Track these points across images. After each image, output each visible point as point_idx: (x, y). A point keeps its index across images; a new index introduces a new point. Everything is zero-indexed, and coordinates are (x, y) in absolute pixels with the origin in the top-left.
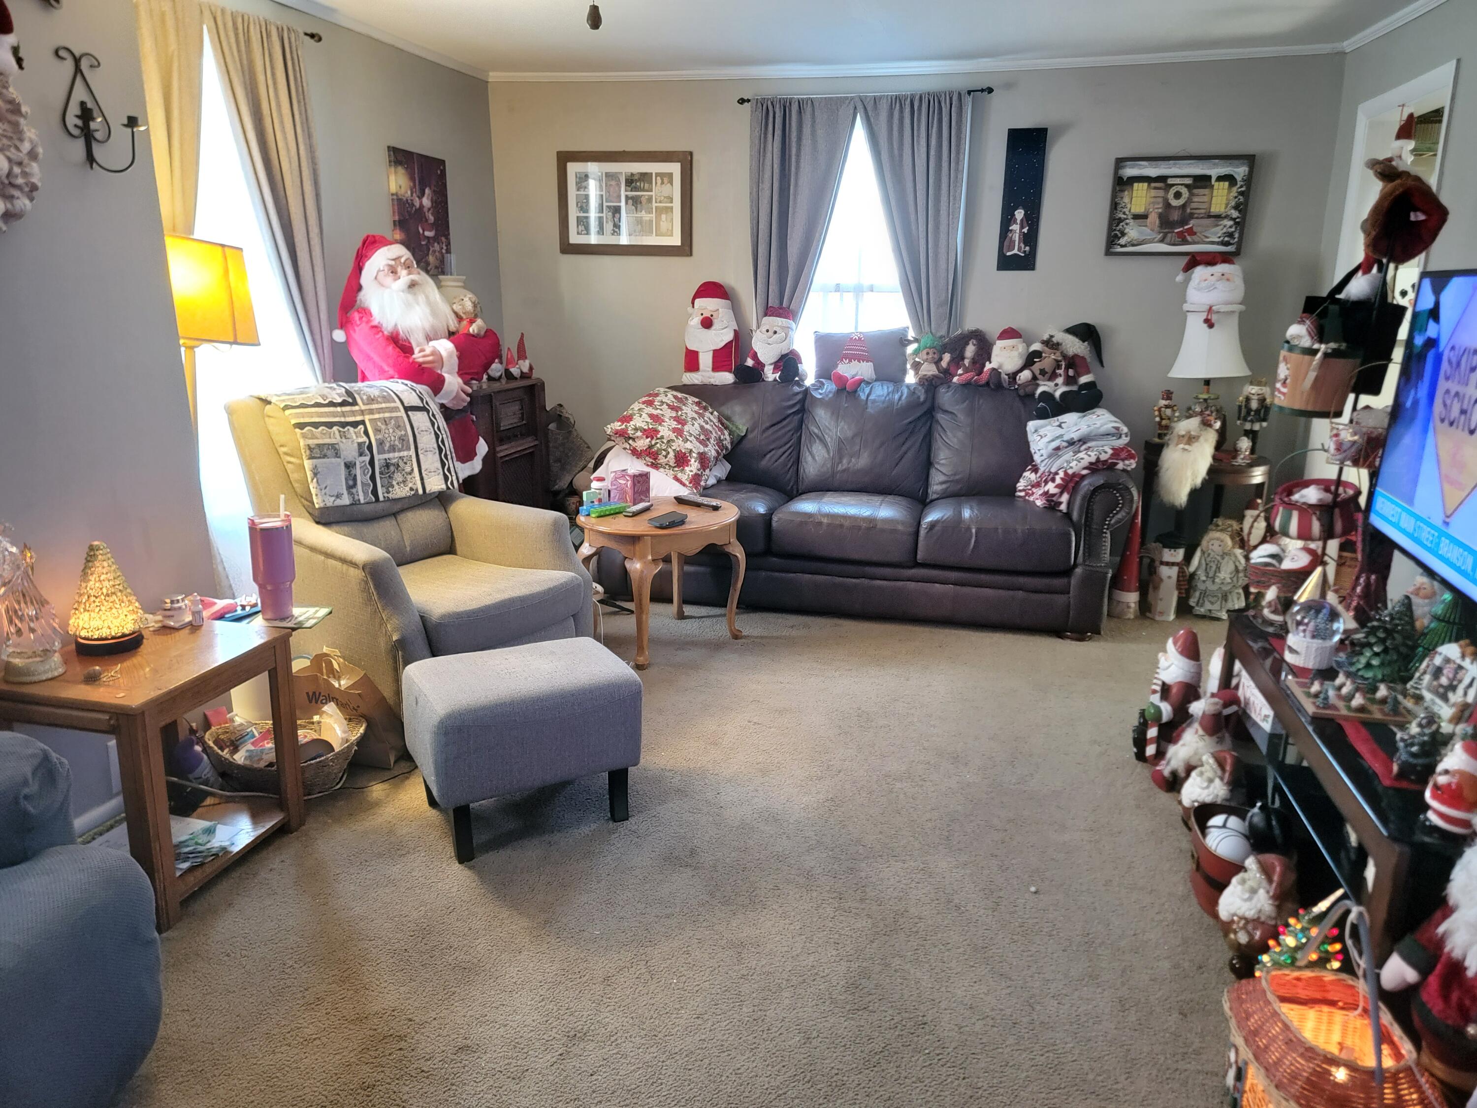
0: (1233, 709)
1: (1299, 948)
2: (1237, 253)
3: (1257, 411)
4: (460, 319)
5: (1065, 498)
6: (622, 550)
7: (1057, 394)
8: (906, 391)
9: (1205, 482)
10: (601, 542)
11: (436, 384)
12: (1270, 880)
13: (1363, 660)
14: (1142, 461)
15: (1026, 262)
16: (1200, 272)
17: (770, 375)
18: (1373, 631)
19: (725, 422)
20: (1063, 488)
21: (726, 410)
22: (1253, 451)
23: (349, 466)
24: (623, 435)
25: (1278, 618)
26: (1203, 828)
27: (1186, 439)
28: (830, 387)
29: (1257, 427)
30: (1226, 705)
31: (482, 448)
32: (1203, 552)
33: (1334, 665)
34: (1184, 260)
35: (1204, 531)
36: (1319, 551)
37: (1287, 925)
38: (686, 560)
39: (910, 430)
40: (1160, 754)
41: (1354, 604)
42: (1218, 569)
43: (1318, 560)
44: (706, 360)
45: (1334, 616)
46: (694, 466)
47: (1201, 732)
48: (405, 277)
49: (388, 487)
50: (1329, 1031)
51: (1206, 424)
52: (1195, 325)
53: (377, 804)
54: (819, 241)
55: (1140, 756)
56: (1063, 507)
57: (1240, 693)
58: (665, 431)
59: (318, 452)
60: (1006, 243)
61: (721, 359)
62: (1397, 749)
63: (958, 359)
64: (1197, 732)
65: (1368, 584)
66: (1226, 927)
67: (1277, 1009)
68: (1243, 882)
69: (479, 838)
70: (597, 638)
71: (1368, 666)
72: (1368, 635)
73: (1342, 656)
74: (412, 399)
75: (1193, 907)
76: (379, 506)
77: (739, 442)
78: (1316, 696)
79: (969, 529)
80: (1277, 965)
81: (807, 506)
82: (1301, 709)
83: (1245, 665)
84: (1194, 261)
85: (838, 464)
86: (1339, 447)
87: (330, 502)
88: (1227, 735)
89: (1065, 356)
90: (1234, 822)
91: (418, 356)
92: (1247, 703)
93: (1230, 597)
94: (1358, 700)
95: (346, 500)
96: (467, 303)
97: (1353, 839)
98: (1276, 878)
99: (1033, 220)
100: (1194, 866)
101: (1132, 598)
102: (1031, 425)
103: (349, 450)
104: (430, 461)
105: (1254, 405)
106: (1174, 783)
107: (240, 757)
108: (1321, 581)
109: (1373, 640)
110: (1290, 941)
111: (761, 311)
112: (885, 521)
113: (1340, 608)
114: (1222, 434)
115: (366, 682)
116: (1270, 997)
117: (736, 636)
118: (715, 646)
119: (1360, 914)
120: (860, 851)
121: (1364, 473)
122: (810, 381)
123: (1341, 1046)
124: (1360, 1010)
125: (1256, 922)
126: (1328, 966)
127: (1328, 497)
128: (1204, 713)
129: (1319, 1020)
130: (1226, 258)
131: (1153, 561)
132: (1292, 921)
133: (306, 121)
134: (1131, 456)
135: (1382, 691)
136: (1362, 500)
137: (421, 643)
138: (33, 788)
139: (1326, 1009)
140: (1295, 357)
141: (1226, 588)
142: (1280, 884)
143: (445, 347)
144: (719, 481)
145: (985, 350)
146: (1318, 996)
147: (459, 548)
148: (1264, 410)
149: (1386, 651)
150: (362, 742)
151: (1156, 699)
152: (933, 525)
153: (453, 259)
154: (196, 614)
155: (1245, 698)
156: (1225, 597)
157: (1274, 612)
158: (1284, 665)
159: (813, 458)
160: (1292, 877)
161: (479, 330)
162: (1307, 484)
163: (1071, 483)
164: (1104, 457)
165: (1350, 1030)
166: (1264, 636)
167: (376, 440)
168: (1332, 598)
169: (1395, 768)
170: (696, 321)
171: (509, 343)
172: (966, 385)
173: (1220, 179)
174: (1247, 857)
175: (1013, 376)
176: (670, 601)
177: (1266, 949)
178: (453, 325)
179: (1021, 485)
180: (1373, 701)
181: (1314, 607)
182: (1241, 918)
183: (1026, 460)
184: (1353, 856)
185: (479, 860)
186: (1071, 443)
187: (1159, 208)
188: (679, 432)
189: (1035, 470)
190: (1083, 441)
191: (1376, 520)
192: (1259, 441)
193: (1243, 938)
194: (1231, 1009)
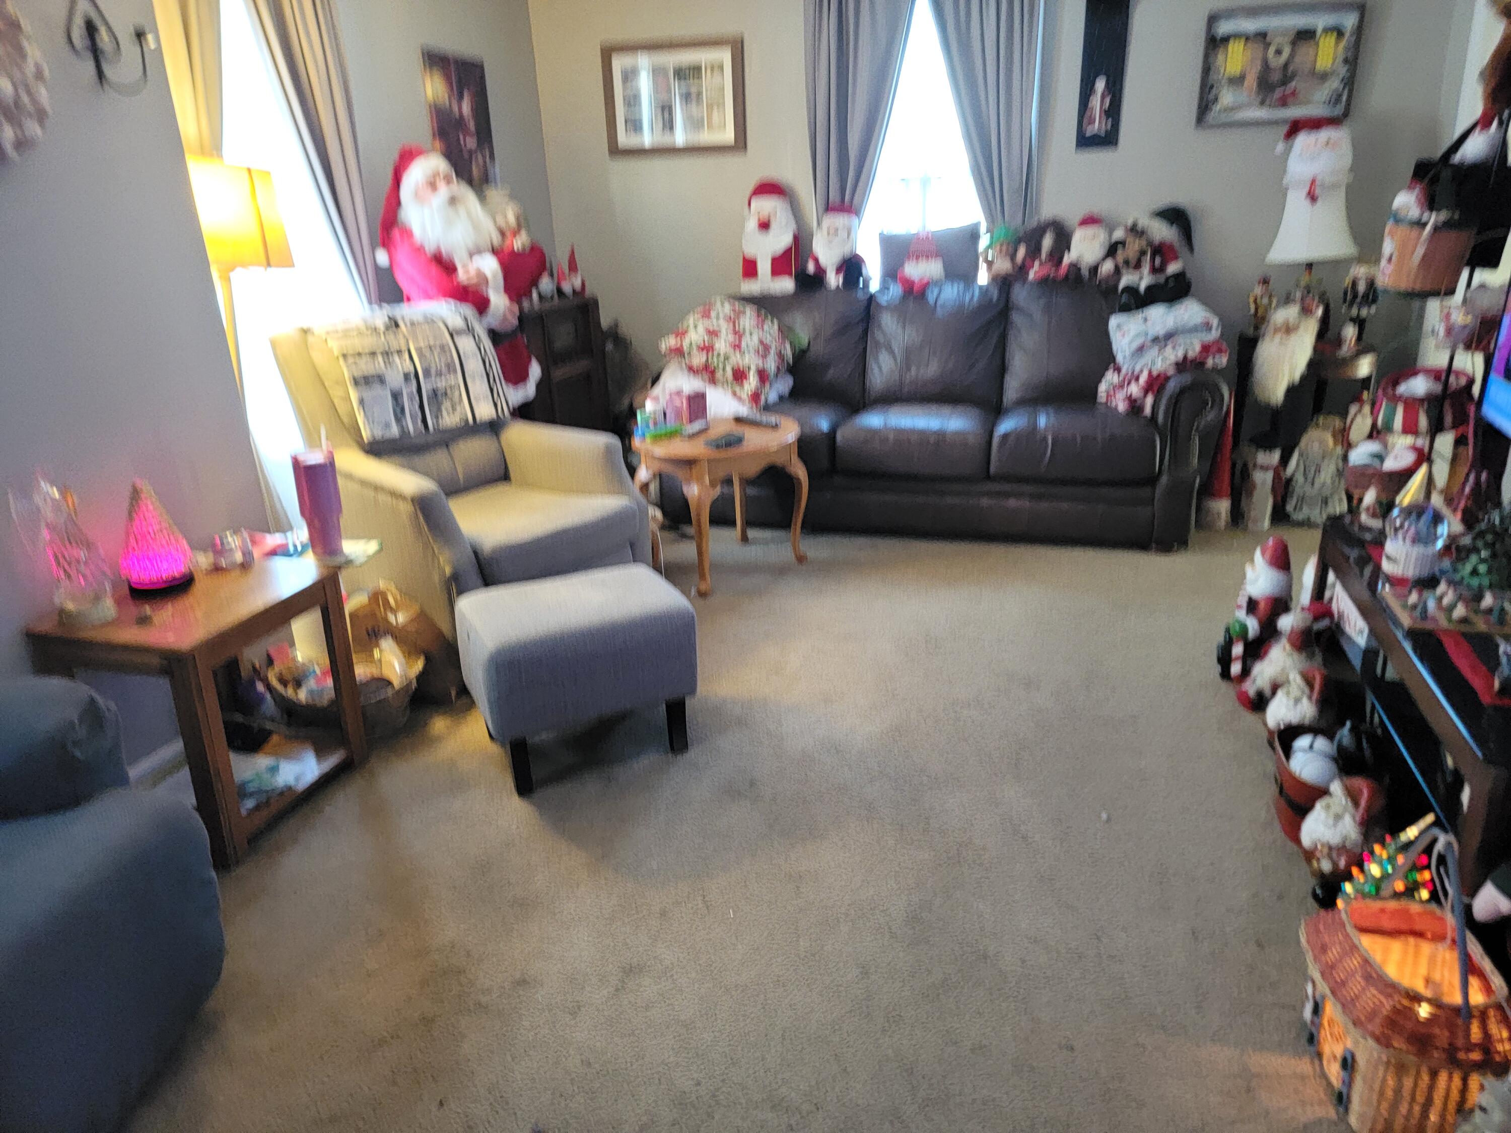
0: (1324, 623)
1: (1385, 876)
2: (1346, 114)
3: (1366, 296)
4: (502, 233)
5: (1149, 400)
6: (679, 474)
7: (1143, 287)
8: (977, 293)
9: (1303, 378)
10: (657, 466)
11: (481, 305)
12: (1356, 804)
13: (1468, 568)
14: (1235, 357)
15: (1109, 139)
16: (1303, 140)
17: (834, 280)
18: (1481, 535)
19: (785, 332)
20: (1147, 390)
21: (788, 319)
22: (1359, 338)
23: (396, 396)
24: (679, 352)
25: (1376, 524)
26: (1288, 751)
27: (1283, 330)
28: (896, 290)
29: (1364, 312)
30: (1316, 618)
31: (535, 371)
32: (1301, 455)
33: (1438, 573)
34: (1285, 129)
35: (1303, 430)
36: (1426, 450)
37: (1372, 852)
38: (747, 482)
39: (981, 334)
40: (1246, 672)
41: (1462, 505)
42: (1318, 470)
43: (1424, 457)
44: (764, 267)
45: (1437, 519)
46: (752, 383)
47: (1288, 647)
48: (444, 191)
49: (437, 415)
50: (1416, 963)
51: (1306, 311)
52: (1296, 201)
53: (439, 739)
54: (881, 128)
55: (1225, 674)
56: (1148, 410)
57: (1334, 607)
58: (722, 345)
59: (363, 381)
60: (1085, 121)
61: (780, 265)
62: (1498, 664)
63: (1034, 251)
64: (1284, 649)
65: (1477, 482)
66: (1309, 855)
67: (1356, 941)
68: (1328, 807)
69: (537, 772)
70: (656, 568)
71: (1474, 572)
72: (1474, 539)
73: (1446, 563)
74: (457, 322)
75: (1277, 832)
76: (430, 439)
77: (800, 355)
78: (1414, 607)
79: (1045, 439)
80: (1361, 894)
81: (873, 420)
82: (1397, 623)
83: (1339, 575)
84: (1295, 128)
85: (906, 373)
86: (1449, 331)
87: (379, 433)
88: (1317, 650)
89: (1150, 243)
90: (1321, 743)
91: (462, 276)
92: (1341, 616)
93: (1330, 500)
94: (1460, 611)
95: (395, 431)
96: (511, 216)
97: (1450, 761)
98: (1363, 803)
99: (1115, 91)
100: (1277, 790)
101: (1222, 506)
102: (1114, 321)
103: (395, 379)
104: (479, 387)
105: (1362, 287)
106: (1259, 703)
107: (302, 695)
108: (1425, 481)
109: (1480, 544)
110: (1375, 870)
111: (821, 209)
112: (957, 433)
113: (1445, 511)
114: (1325, 323)
115: (422, 617)
116: (1350, 929)
117: (801, 559)
118: (780, 571)
119: (1449, 845)
120: (925, 782)
121: (1479, 359)
122: (874, 286)
123: (1428, 981)
124: (1449, 941)
125: (1342, 849)
126: (1416, 895)
127: (1438, 388)
128: (1292, 627)
129: (1405, 952)
130: (1333, 122)
131: (1245, 465)
132: (1377, 848)
133: (333, 28)
134: (1220, 351)
135: (1488, 600)
136: (1476, 390)
137: (473, 576)
138: (82, 732)
139: (1412, 940)
140: (1403, 230)
141: (1327, 492)
142: (1368, 809)
143: (489, 266)
144: (781, 398)
145: (1063, 239)
146: (1404, 927)
147: (512, 475)
148: (1372, 294)
149: (1494, 555)
150: (422, 677)
151: (1241, 614)
152: (1005, 436)
153: (498, 170)
154: (247, 554)
155: (1339, 612)
156: (1325, 502)
157: (1374, 515)
158: (1381, 576)
159: (880, 368)
160: (1381, 802)
161: (523, 245)
162: (1414, 373)
163: (1156, 384)
164: (1191, 354)
165: (1439, 963)
166: (1361, 543)
167: (422, 369)
168: (1437, 500)
169: (1497, 684)
170: (752, 224)
171: (559, 257)
172: (1044, 282)
173: (1326, 30)
174: (1331, 780)
175: (1094, 269)
176: (732, 523)
177: (1349, 877)
178: (496, 239)
179: (1103, 388)
180: (1477, 611)
181: (1416, 511)
182: (1323, 845)
183: (1107, 359)
184: (1449, 779)
185: (538, 795)
186: (1156, 340)
187: (1258, 67)
188: (737, 346)
189: (1118, 370)
190: (1169, 336)
191: (1491, 413)
192: (1368, 327)
193: (1326, 866)
194: (1308, 942)
